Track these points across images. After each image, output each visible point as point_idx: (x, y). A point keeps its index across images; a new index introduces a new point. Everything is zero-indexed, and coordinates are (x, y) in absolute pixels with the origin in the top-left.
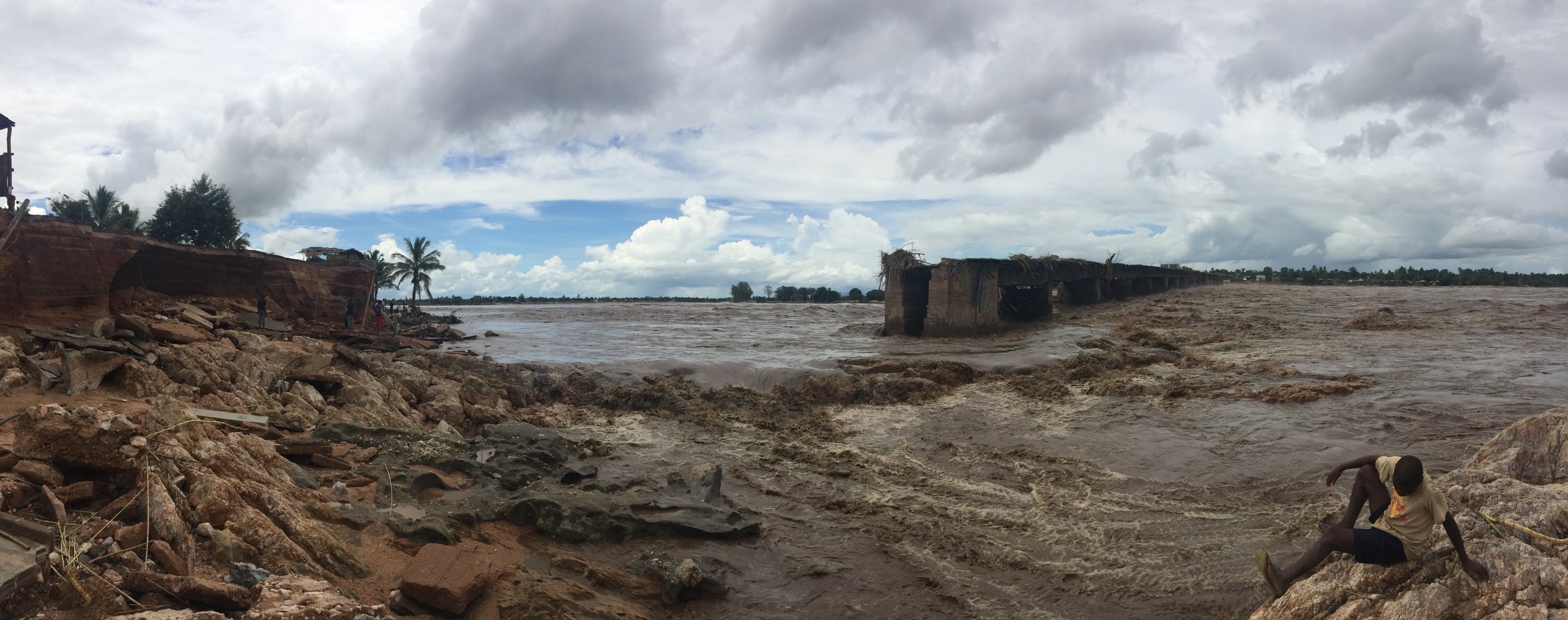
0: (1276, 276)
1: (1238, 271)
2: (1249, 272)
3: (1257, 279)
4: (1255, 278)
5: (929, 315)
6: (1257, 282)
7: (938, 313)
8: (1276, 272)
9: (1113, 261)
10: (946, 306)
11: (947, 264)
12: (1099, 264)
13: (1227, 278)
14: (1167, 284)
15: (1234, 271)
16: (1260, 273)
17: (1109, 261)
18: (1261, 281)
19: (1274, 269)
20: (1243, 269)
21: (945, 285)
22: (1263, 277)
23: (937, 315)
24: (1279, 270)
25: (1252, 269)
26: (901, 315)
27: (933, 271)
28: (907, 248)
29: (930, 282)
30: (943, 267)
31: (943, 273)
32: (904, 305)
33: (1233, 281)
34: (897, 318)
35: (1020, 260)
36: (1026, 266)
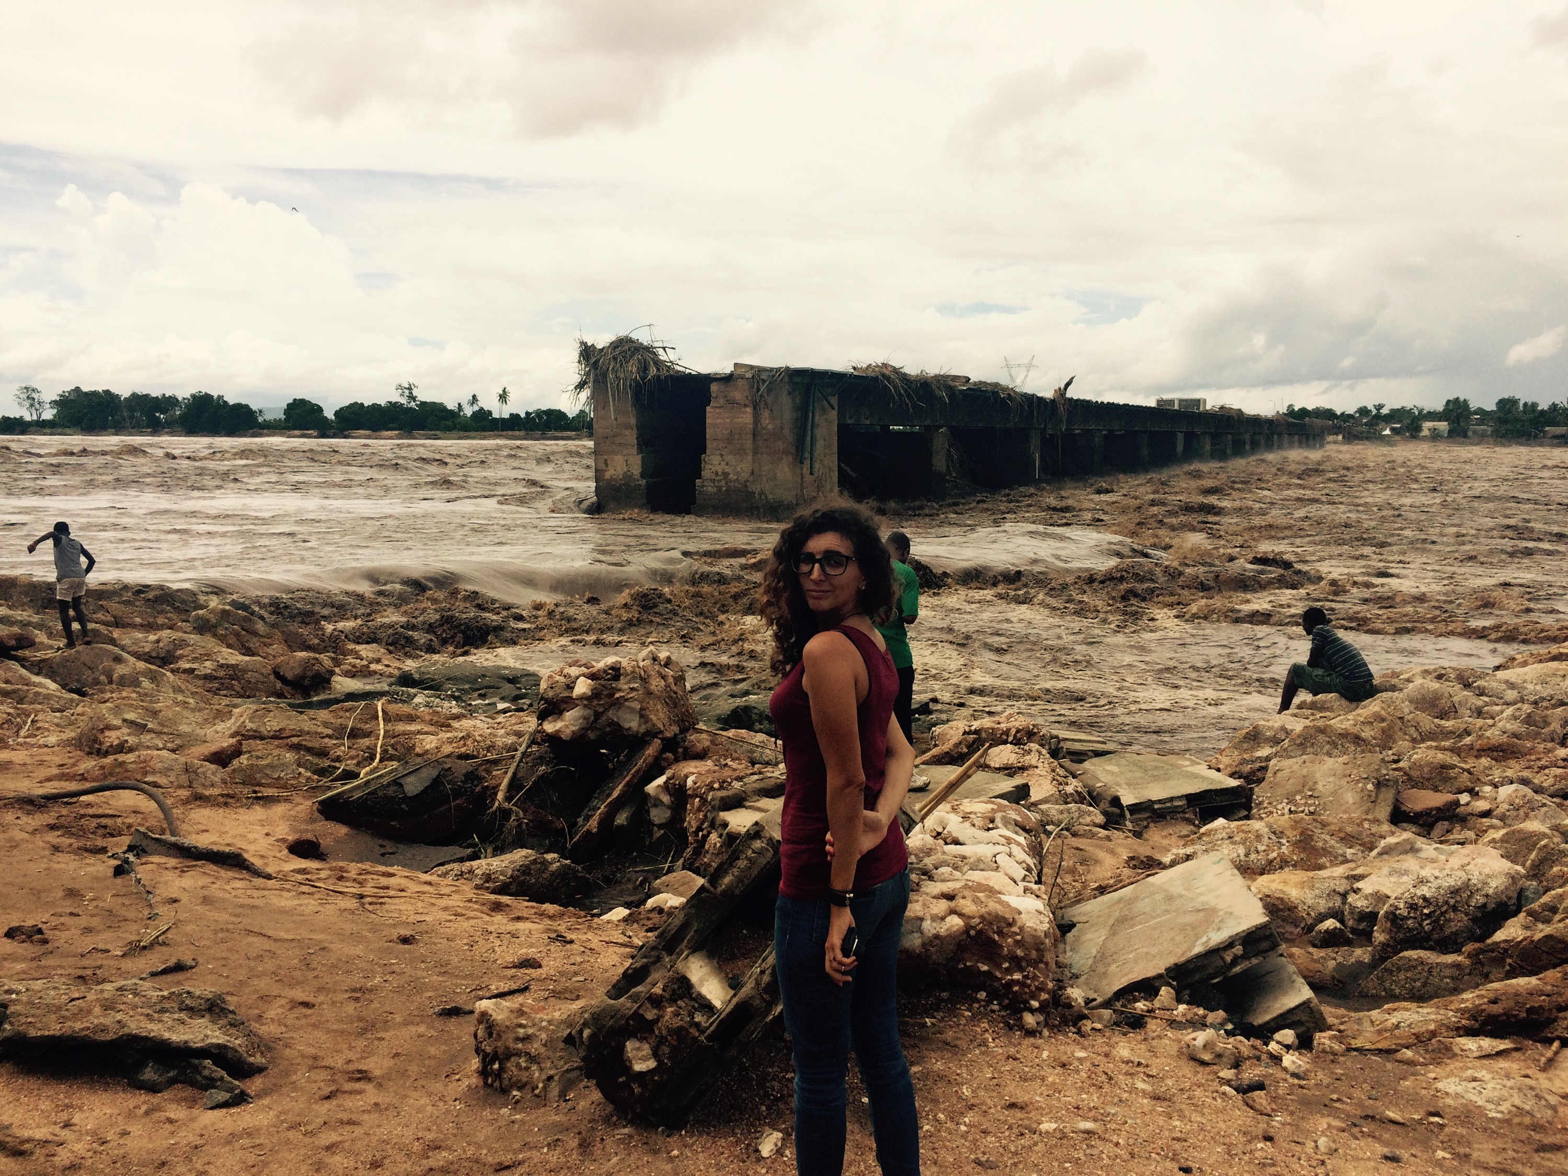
0: (1481, 422)
1: (1363, 411)
2: (1397, 415)
3: (1425, 433)
4: (1419, 429)
5: (706, 474)
6: (1424, 439)
7: (728, 469)
8: (1480, 411)
9: (1072, 393)
10: (750, 458)
11: (749, 375)
12: (1041, 400)
13: (1336, 430)
14: (1180, 449)
15: (1351, 410)
16: (1432, 416)
17: (1062, 392)
18: (1435, 436)
19: (1474, 405)
20: (1379, 407)
21: (746, 417)
22: (1443, 426)
23: (726, 474)
24: (1491, 406)
25: (1409, 406)
26: (636, 471)
27: (714, 387)
28: (643, 338)
29: (708, 409)
30: (740, 382)
31: (739, 394)
32: (640, 450)
33: (1351, 437)
34: (627, 476)
35: (884, 375)
36: (895, 387)
